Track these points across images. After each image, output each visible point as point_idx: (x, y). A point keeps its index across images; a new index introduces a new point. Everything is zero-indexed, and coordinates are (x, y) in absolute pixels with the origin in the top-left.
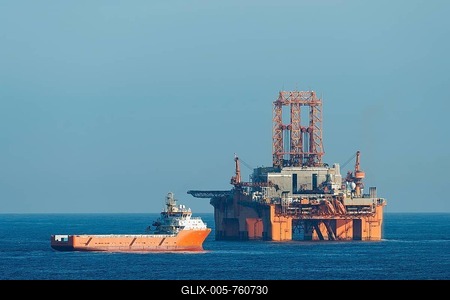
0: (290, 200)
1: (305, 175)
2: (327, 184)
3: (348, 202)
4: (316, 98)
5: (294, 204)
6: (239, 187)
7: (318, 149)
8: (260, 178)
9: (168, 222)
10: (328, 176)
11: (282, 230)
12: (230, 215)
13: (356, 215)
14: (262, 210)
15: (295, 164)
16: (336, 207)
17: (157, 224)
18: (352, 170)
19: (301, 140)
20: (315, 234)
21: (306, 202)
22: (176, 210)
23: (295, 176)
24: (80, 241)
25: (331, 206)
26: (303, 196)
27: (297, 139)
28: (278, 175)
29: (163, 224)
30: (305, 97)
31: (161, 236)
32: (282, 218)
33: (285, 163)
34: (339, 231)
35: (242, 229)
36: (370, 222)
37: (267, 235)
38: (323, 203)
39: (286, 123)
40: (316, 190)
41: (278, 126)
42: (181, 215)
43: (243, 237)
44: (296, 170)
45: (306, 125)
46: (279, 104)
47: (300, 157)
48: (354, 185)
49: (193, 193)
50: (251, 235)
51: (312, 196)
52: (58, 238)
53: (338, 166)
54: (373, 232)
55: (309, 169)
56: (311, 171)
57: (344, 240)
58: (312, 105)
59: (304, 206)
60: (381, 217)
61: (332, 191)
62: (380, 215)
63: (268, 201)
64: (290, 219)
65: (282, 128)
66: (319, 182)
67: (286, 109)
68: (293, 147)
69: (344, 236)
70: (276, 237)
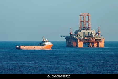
0: (82, 38)
1: (86, 32)
2: (91, 34)
3: (96, 38)
4: (89, 14)
5: (83, 39)
6: (71, 35)
7: (90, 26)
8: (76, 33)
9: (43, 43)
10: (92, 32)
11: (80, 45)
12: (69, 41)
13: (98, 41)
14: (76, 40)
15: (84, 30)
16: (93, 40)
17: (40, 43)
18: (98, 31)
19: (86, 24)
20: (89, 46)
21: (86, 38)
22: (45, 40)
23: (84, 32)
24: (22, 47)
25: (92, 39)
26: (85, 37)
27: (85, 24)
28: (80, 32)
29: (42, 43)
30: (87, 14)
31: (41, 46)
32: (81, 42)
33: (82, 29)
34: (94, 45)
35: (72, 44)
36: (101, 43)
37: (77, 46)
38: (90, 39)
39: (82, 20)
40: (89, 36)
41: (80, 21)
42: (45, 41)
43: (72, 46)
44: (84, 31)
45: (87, 21)
46: (81, 16)
47: (85, 28)
48: (97, 35)
49: (62, 36)
50: (74, 46)
51: (87, 37)
52: (17, 46)
53: (94, 30)
54: (102, 45)
55: (87, 31)
56: (88, 31)
57: (96, 47)
58: (88, 16)
59: (86, 39)
60: (104, 42)
61: (92, 36)
62: (103, 41)
63: (77, 38)
64: (82, 42)
65: (81, 21)
66: (90, 34)
67: (82, 17)
68: (84, 26)
69: (95, 46)
70: (79, 46)
